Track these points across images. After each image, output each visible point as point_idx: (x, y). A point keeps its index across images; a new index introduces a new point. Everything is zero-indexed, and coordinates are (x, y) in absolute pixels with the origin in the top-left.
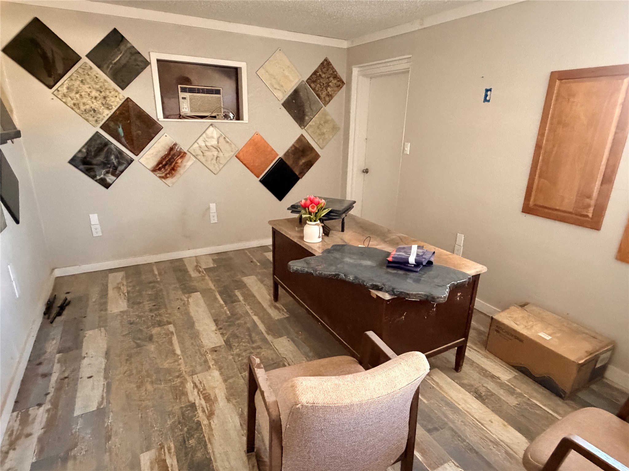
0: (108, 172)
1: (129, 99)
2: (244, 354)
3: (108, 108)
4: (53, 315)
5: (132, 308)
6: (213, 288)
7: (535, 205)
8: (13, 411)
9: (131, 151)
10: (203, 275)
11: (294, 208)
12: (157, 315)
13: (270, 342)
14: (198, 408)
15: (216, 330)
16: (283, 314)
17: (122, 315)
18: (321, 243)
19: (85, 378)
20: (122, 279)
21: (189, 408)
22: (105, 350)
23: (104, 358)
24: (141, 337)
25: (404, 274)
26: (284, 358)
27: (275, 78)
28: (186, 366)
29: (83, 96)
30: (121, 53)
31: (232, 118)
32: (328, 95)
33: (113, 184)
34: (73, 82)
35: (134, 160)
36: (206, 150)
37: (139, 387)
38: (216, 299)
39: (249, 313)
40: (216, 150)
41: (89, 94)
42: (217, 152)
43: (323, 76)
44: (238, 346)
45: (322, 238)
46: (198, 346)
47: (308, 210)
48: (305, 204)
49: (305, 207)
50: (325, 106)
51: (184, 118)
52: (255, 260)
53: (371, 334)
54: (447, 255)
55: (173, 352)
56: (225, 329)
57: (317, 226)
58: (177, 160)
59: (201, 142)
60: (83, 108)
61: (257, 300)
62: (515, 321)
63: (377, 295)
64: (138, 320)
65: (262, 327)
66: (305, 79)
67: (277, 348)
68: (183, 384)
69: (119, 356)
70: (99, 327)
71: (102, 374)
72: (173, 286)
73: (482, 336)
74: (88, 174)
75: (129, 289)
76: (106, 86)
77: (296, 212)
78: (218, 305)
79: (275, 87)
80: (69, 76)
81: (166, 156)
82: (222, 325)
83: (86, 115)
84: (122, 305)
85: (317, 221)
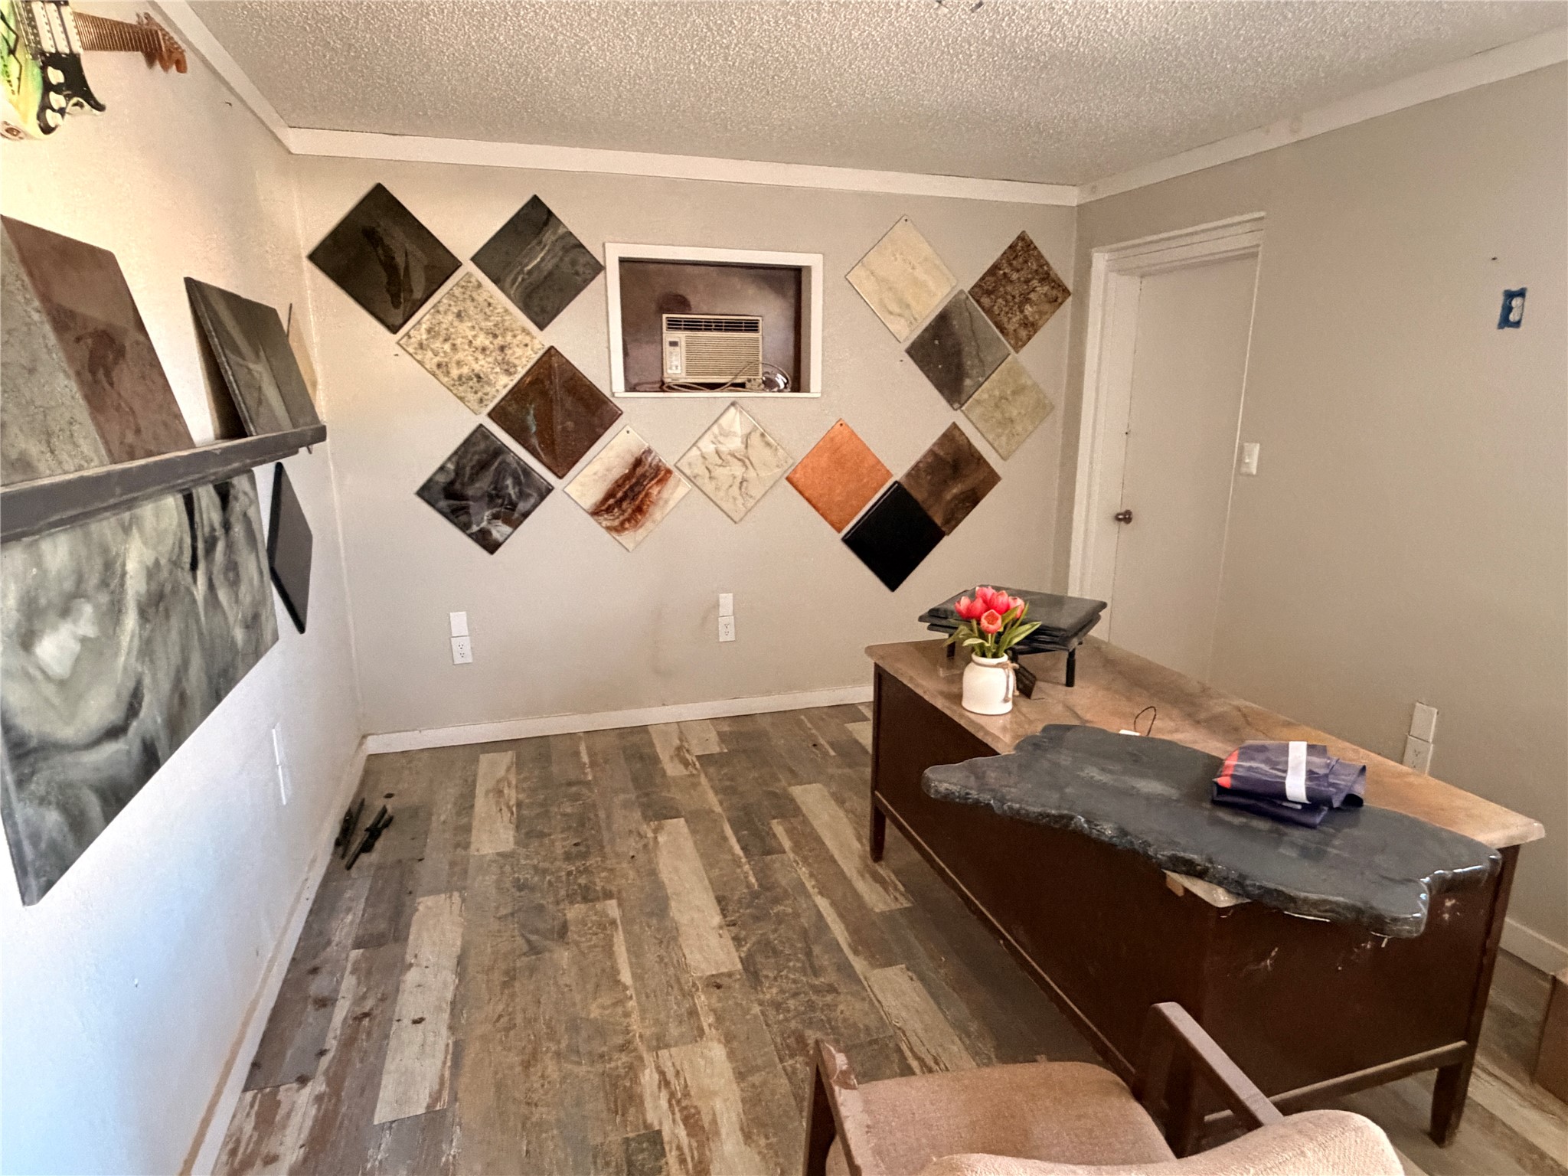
0: (495, 517)
1: (553, 351)
2: (791, 1003)
3: (508, 372)
4: (355, 847)
5: (524, 847)
6: (718, 809)
8: (246, 1089)
9: (549, 468)
10: (695, 772)
11: (936, 618)
12: (580, 871)
13: (862, 977)
14: (667, 1148)
15: (721, 927)
16: (896, 899)
17: (502, 861)
18: (1009, 716)
19: (407, 1022)
20: (508, 770)
21: (645, 1145)
22: (457, 950)
23: (452, 974)
24: (541, 926)
25: (1271, 831)
26: (899, 1028)
27: (890, 289)
28: (643, 1019)
29: (459, 346)
30: (544, 248)
31: (782, 386)
32: (1026, 324)
33: (505, 544)
34: (440, 317)
35: (553, 488)
36: (716, 465)
37: (527, 1065)
38: (725, 839)
39: (805, 887)
40: (740, 463)
41: (471, 342)
42: (744, 469)
43: (1015, 276)
44: (775, 979)
45: (1014, 704)
46: (674, 967)
47: (979, 624)
48: (969, 609)
49: (968, 617)
50: (1017, 352)
51: (671, 389)
52: (822, 741)
53: (1174, 1012)
55: (614, 977)
56: (744, 927)
57: (1000, 670)
58: (650, 488)
59: (707, 446)
60: (455, 372)
61: (827, 850)
63: (1186, 890)
64: (536, 879)
65: (839, 932)
66: (967, 289)
67: (880, 999)
68: (633, 1071)
69: (491, 969)
70: (449, 889)
71: (446, 1016)
72: (622, 797)
74: (456, 520)
75: (521, 796)
76: (507, 324)
77: (941, 629)
78: (730, 857)
79: (890, 309)
80: (432, 305)
81: (626, 478)
82: (737, 915)
83: (460, 388)
84: (503, 836)
85: (1000, 655)
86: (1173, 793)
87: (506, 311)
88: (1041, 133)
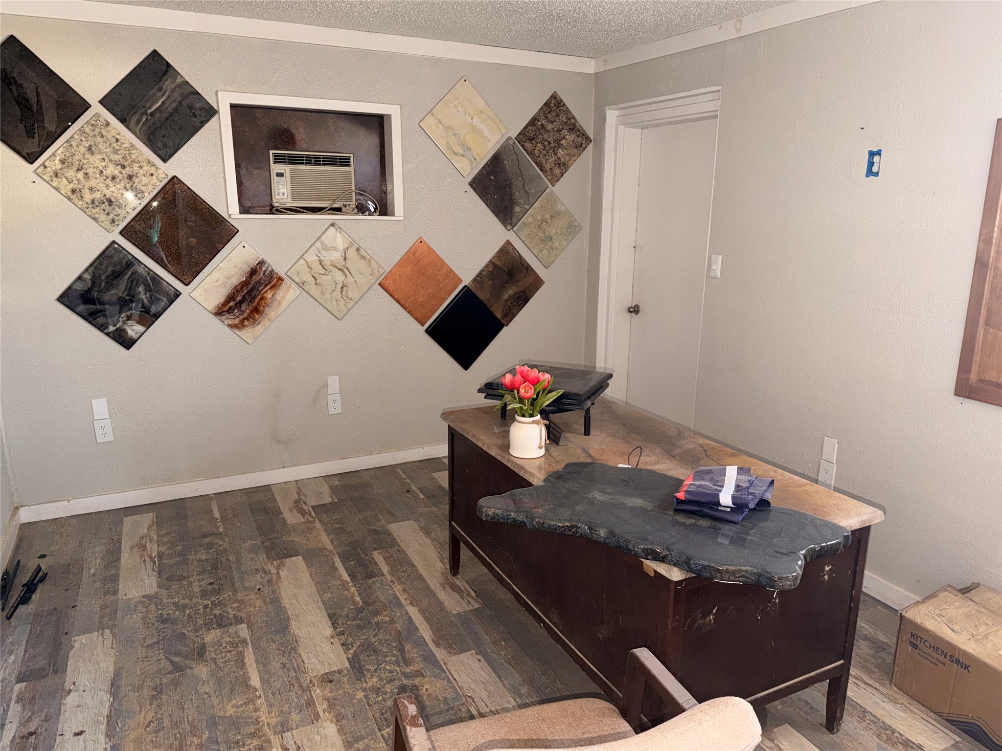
0: (130, 318)
1: (175, 179)
2: (388, 688)
3: (136, 197)
4: (12, 601)
5: (166, 589)
6: (330, 547)
7: (981, 381)
9: (176, 277)
10: (310, 519)
11: (491, 389)
12: (215, 604)
13: (442, 663)
15: (332, 637)
16: (469, 602)
17: (146, 601)
18: (543, 458)
19: (68, 735)
20: (150, 528)
22: (110, 675)
23: (107, 694)
24: (184, 649)
25: (710, 527)
26: (470, 697)
27: (455, 135)
28: (270, 712)
29: (90, 175)
30: (164, 94)
31: (373, 210)
32: (559, 164)
33: (139, 341)
34: (72, 150)
35: (180, 294)
36: (321, 274)
38: (336, 569)
39: (399, 600)
40: (340, 272)
41: (102, 172)
42: (344, 277)
43: (550, 127)
44: (375, 671)
45: (546, 450)
46: (295, 670)
47: (518, 393)
48: (512, 382)
49: (512, 388)
50: (553, 186)
51: (279, 211)
52: (414, 488)
53: (645, 655)
54: (801, 486)
55: (245, 682)
56: (350, 635)
57: (535, 426)
58: (265, 292)
59: (312, 258)
60: (88, 197)
62: (950, 622)
63: (655, 571)
64: (177, 613)
65: (425, 631)
66: (514, 135)
67: (456, 677)
69: (139, 688)
70: (101, 627)
71: (103, 727)
72: (249, 542)
73: (883, 655)
74: (93, 322)
75: (162, 549)
76: (134, 156)
77: (495, 397)
78: (339, 583)
79: (456, 151)
80: (65, 140)
81: (244, 284)
82: (346, 626)
83: (93, 210)
84: (147, 582)
85: (535, 415)
86: (649, 506)
87: (132, 146)
88: (561, 20)
